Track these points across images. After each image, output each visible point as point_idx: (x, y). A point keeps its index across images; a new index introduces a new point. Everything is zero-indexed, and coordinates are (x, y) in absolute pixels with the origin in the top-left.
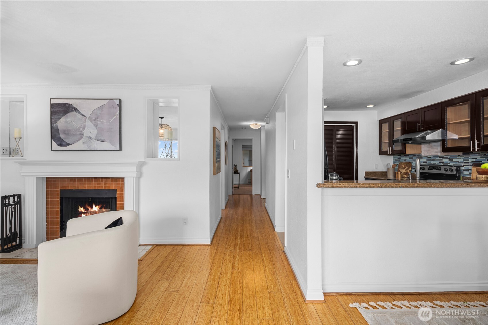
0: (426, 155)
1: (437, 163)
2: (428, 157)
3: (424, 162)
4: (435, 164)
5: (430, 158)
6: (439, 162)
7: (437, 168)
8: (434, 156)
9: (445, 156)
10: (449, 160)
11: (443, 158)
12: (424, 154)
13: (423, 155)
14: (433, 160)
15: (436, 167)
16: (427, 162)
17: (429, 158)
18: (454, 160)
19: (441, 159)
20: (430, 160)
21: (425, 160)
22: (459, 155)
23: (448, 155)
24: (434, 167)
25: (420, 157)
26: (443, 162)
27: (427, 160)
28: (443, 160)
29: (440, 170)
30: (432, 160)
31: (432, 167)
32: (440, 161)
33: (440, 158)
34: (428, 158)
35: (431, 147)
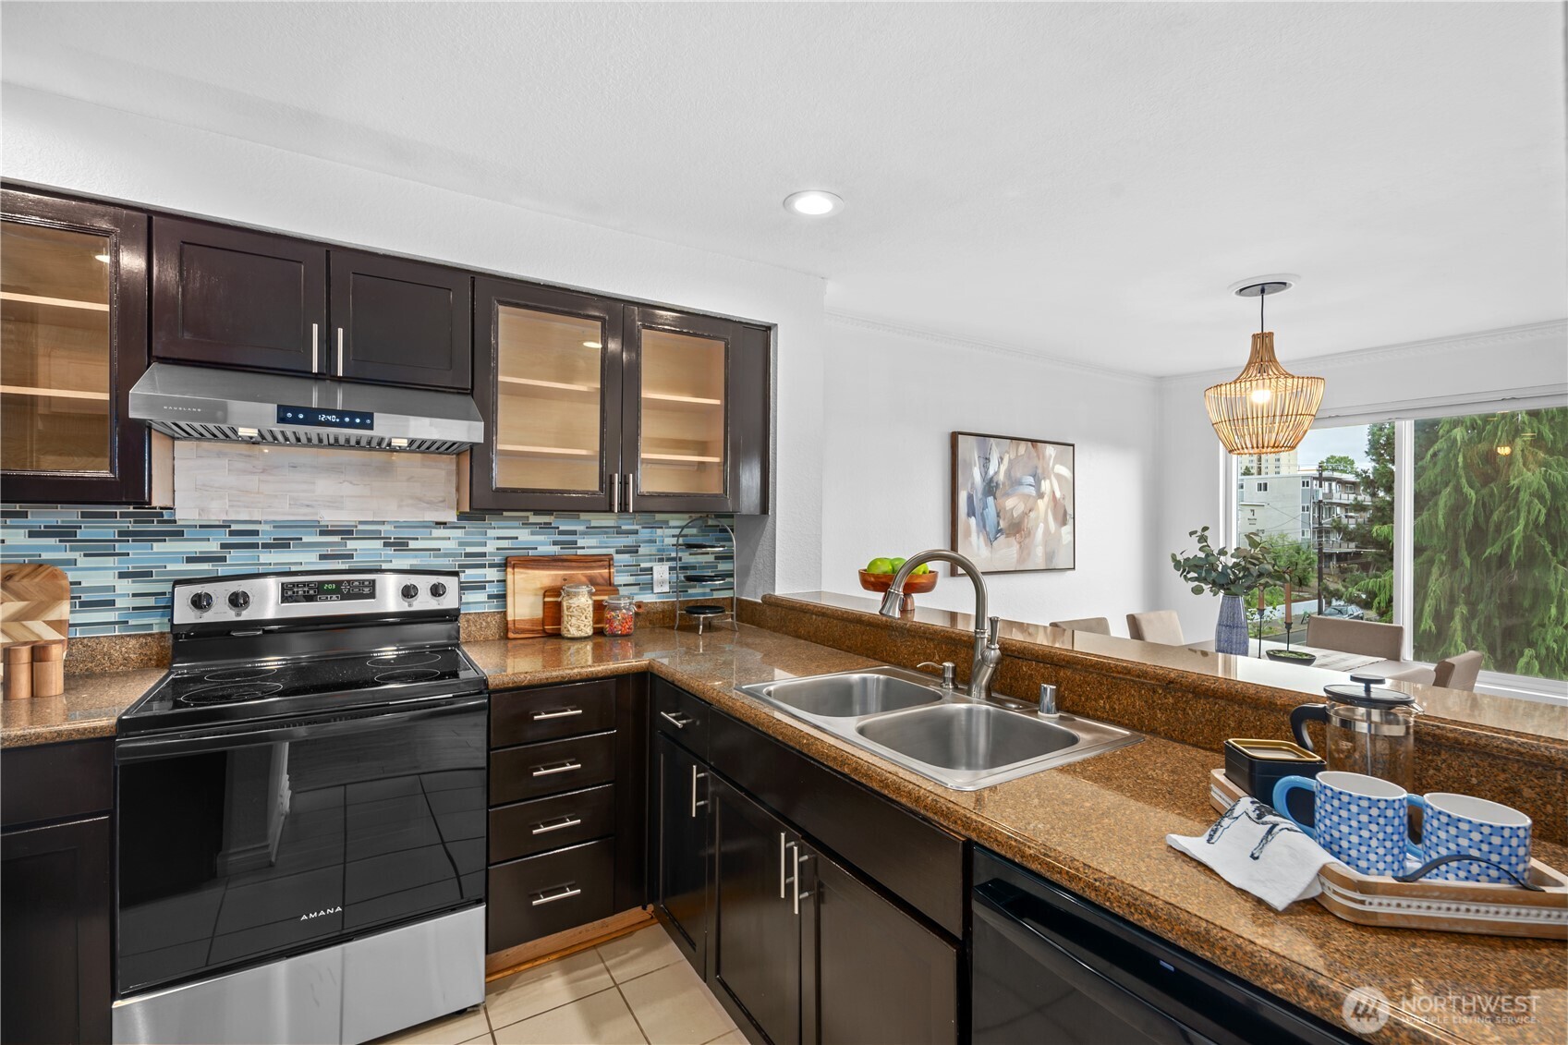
0: (216, 516)
1: (306, 559)
2: (234, 527)
3: (190, 560)
4: (294, 569)
5: (256, 533)
6: (322, 557)
7: (345, 589)
8: (278, 525)
9: (361, 523)
10: (386, 545)
11: (350, 532)
12: (202, 510)
13: (185, 514)
14: (282, 544)
15: (339, 583)
16: (224, 559)
17: (243, 537)
18: (412, 544)
19: (336, 539)
20: (255, 546)
21: (213, 547)
22: (438, 523)
23: (383, 523)
24: (322, 583)
25: (155, 527)
26: (351, 556)
27: (223, 546)
28: (351, 545)
29: (372, 595)
30: (266, 546)
31: (305, 584)
32: (329, 551)
33: (323, 533)
34: (232, 533)
35: (264, 471)
